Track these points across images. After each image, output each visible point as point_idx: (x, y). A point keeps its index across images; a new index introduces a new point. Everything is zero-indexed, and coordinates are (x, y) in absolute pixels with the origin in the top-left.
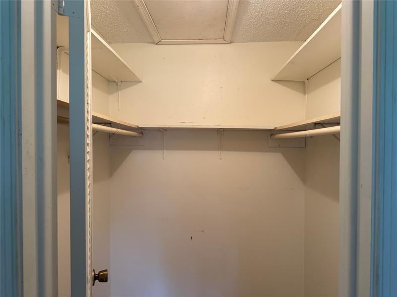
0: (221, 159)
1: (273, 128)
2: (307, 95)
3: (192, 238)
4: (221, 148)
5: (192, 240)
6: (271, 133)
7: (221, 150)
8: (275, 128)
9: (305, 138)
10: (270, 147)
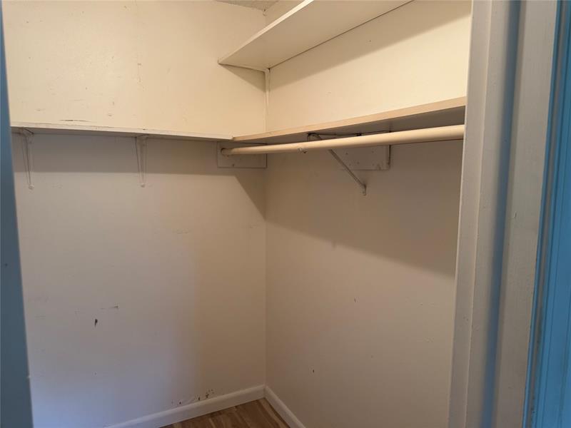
0: (143, 186)
1: (230, 138)
2: (267, 93)
3: (96, 321)
4: (142, 169)
5: (98, 323)
6: (223, 146)
7: (142, 171)
8: (234, 138)
9: (266, 155)
10: (220, 168)
